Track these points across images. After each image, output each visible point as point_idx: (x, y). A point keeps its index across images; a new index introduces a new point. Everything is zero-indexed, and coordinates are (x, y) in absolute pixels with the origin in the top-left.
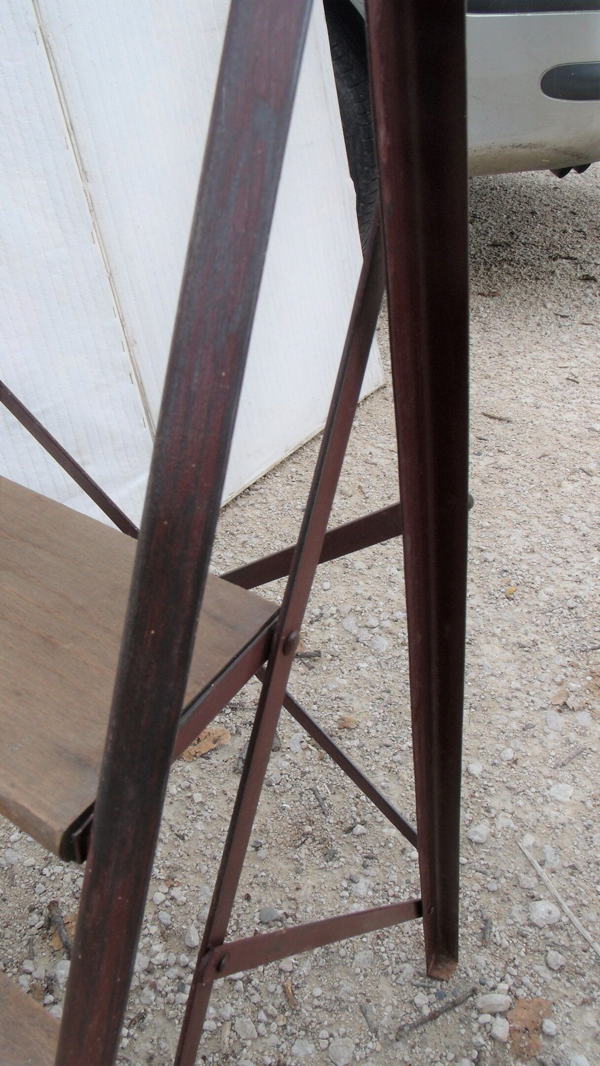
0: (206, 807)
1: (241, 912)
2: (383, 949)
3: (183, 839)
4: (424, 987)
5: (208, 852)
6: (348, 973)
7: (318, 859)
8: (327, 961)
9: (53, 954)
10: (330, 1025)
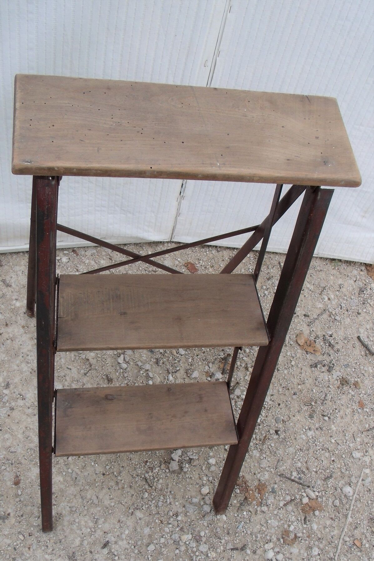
0: (293, 368)
1: (274, 406)
2: (298, 453)
3: (278, 371)
4: (298, 472)
5: (281, 382)
6: (284, 449)
7: (307, 414)
8: (282, 441)
9: (219, 368)
10: (267, 455)
